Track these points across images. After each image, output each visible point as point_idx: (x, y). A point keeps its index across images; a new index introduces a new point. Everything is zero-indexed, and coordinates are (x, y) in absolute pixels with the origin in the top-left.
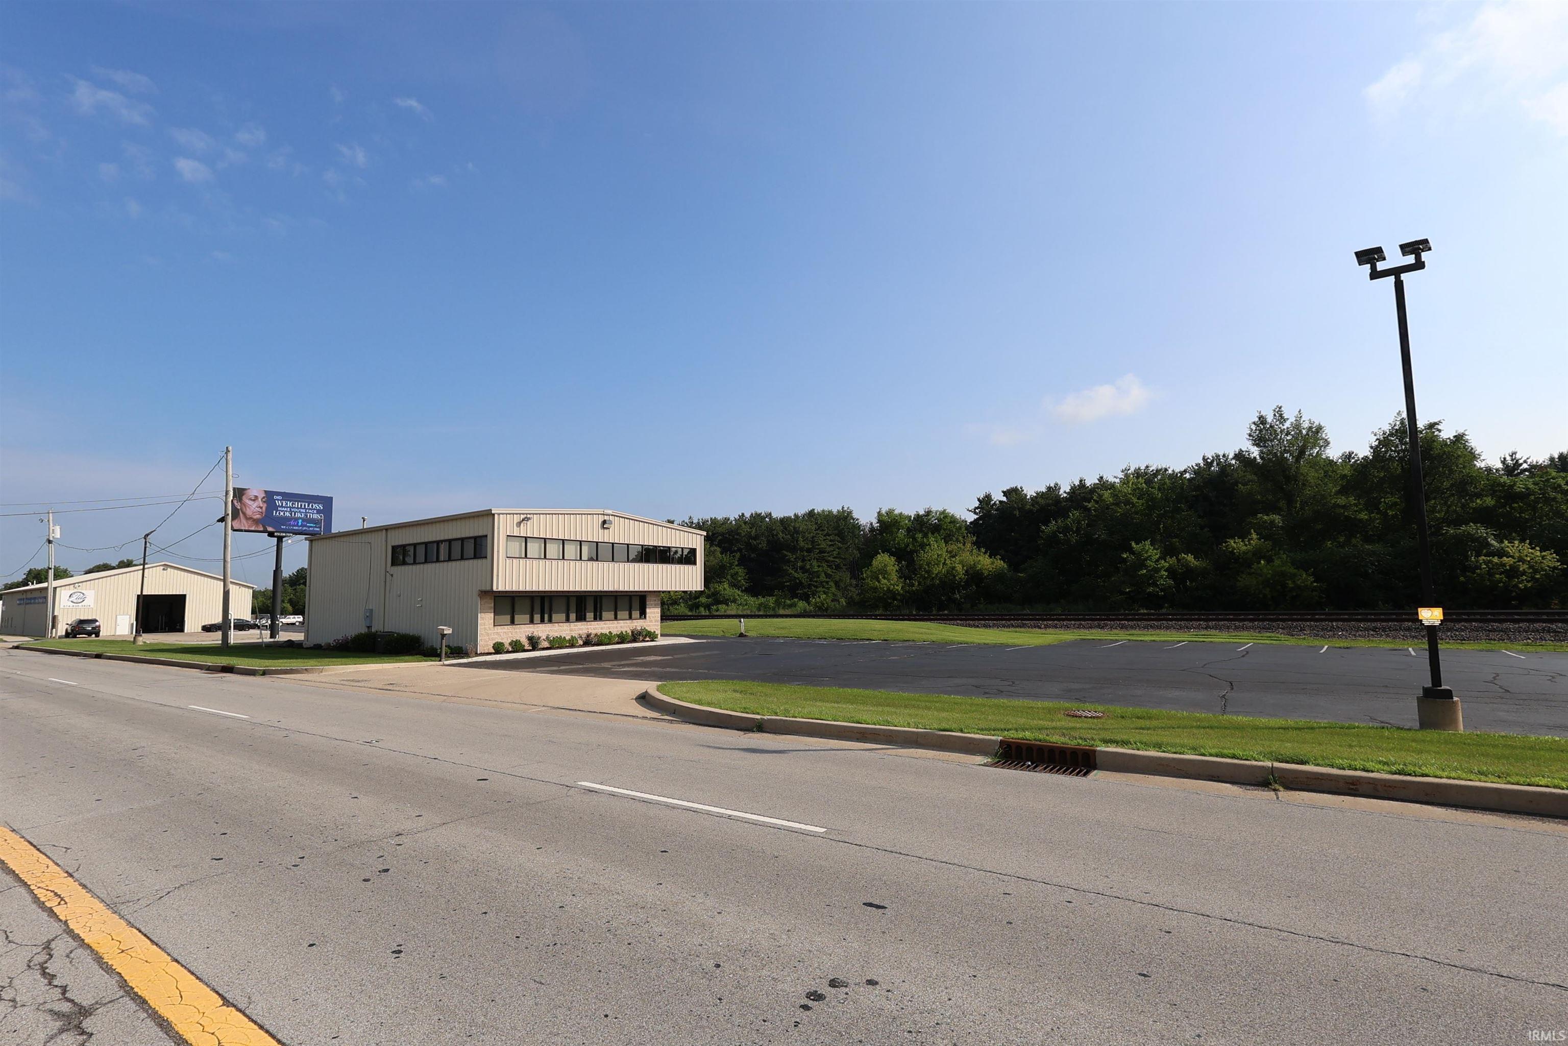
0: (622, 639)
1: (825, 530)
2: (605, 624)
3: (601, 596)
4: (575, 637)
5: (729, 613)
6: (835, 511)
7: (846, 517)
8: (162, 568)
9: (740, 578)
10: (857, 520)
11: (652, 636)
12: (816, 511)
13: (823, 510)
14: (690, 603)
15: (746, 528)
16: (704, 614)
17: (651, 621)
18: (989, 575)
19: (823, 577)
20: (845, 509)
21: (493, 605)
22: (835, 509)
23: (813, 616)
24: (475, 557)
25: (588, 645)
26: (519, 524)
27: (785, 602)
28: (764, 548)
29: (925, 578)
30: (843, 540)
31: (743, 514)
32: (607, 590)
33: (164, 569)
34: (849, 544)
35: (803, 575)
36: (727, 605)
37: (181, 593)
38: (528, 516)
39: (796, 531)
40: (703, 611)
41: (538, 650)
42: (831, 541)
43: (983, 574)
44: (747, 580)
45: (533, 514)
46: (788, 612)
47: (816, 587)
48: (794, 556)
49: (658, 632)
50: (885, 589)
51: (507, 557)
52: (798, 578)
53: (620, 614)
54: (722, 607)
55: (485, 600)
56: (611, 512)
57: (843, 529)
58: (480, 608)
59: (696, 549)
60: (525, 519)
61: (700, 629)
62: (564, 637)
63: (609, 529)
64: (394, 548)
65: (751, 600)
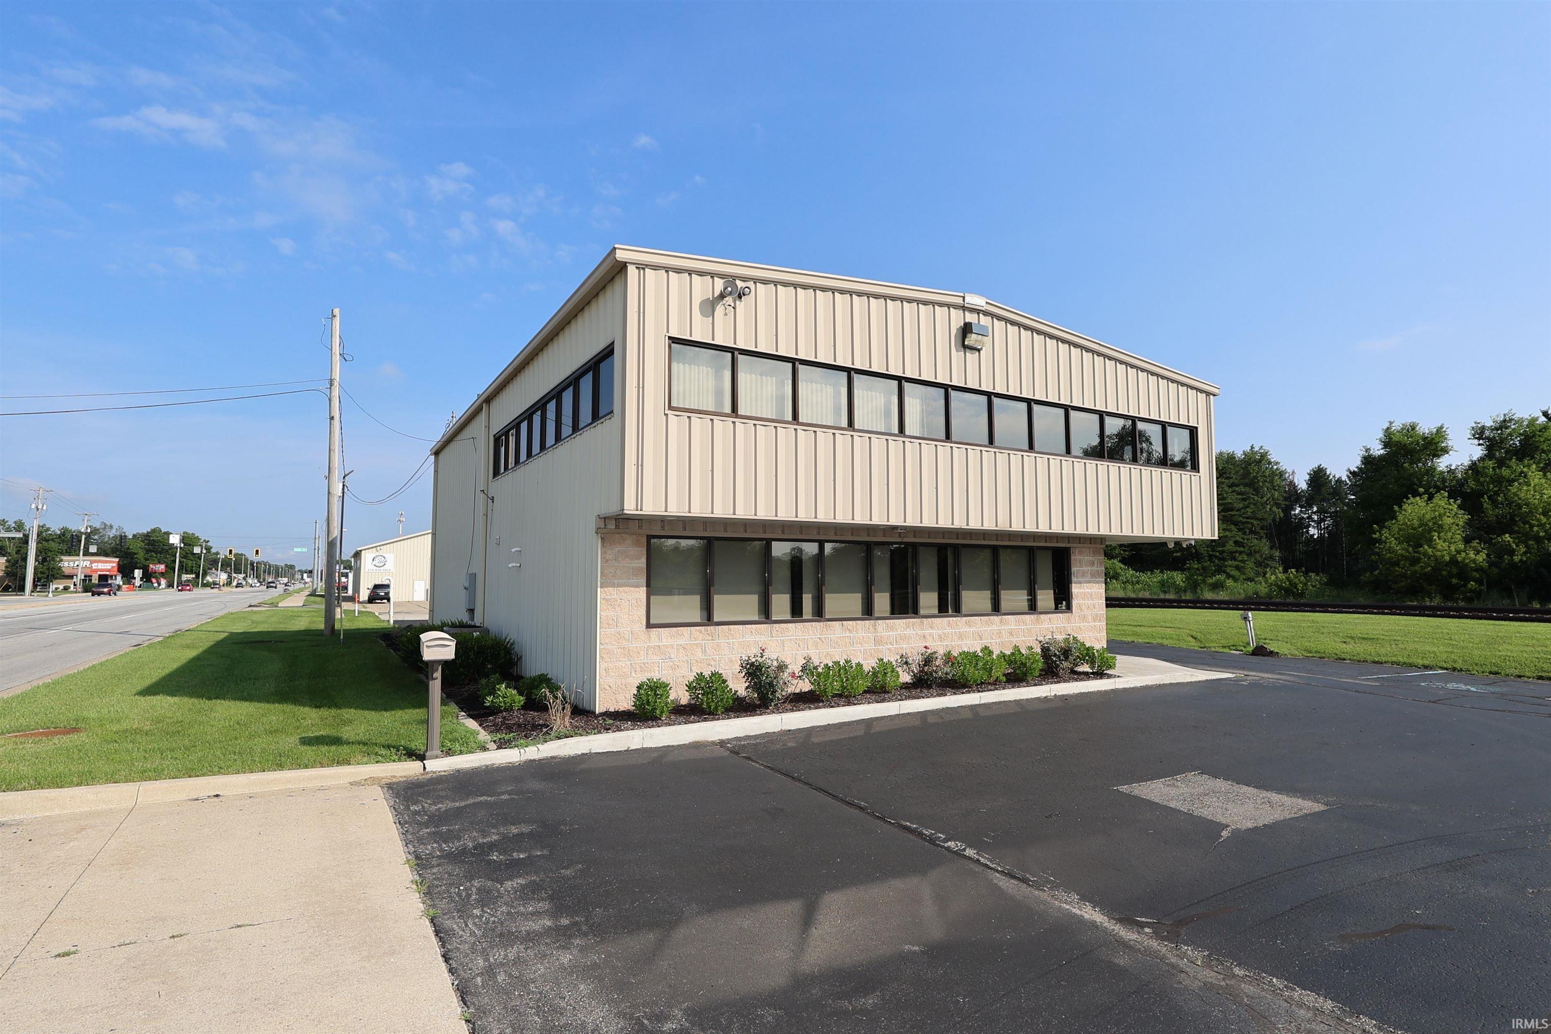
0: (1021, 670)
1: (1231, 478)
2: (968, 624)
3: (956, 548)
4: (890, 663)
11: (1097, 664)
17: (1084, 618)
19: (1231, 546)
21: (642, 562)
24: (596, 416)
25: (929, 687)
26: (710, 306)
30: (1257, 491)
34: (1265, 499)
38: (739, 284)
41: (778, 710)
45: (756, 280)
47: (1224, 559)
51: (671, 408)
53: (1007, 598)
55: (617, 548)
56: (984, 304)
57: (1256, 477)
58: (602, 573)
59: (1196, 428)
60: (729, 289)
61: (1135, 629)
62: (859, 665)
63: (979, 350)
64: (497, 440)
65: (1144, 577)
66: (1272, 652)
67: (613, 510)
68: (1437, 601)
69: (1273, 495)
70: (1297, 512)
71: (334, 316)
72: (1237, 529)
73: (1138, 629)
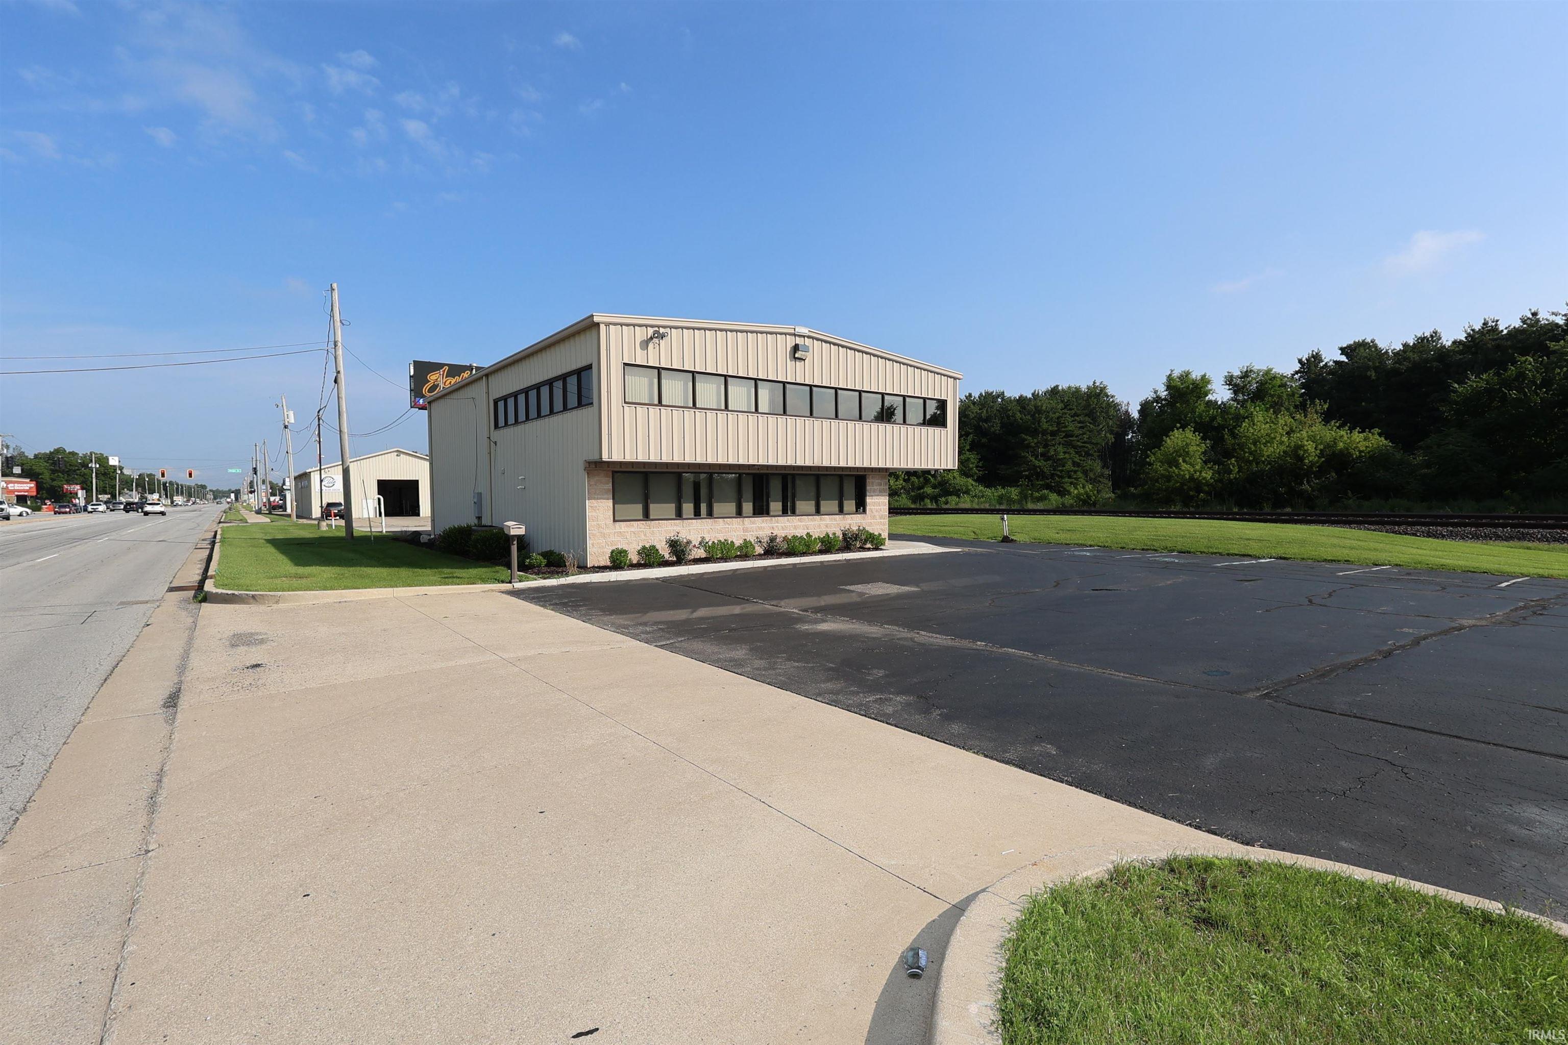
0: (827, 546)
1: (1073, 409)
2: (799, 520)
3: (793, 476)
4: (750, 542)
5: (962, 506)
6: (1084, 388)
7: (1099, 394)
8: (396, 454)
9: (971, 466)
10: (1113, 397)
11: (876, 543)
12: (1060, 388)
13: (1069, 387)
14: (913, 494)
15: (976, 409)
16: (930, 507)
17: (874, 517)
18: (1360, 456)
19: (1069, 466)
20: (1098, 384)
21: (610, 486)
22: (1084, 385)
23: (1075, 513)
24: (580, 405)
25: (772, 554)
26: (645, 344)
27: (1032, 494)
28: (997, 431)
29: (1250, 462)
30: (1094, 420)
31: (970, 395)
32: (802, 464)
33: (397, 455)
34: (1101, 426)
35: (1045, 463)
36: (959, 496)
37: (414, 479)
38: (662, 330)
39: (1038, 410)
40: (929, 504)
41: (686, 564)
42: (1080, 422)
43: (1352, 455)
44: (981, 467)
45: (671, 328)
46: (1040, 506)
47: (1062, 477)
48: (1035, 441)
49: (885, 535)
50: (1187, 477)
51: (625, 402)
52: (1039, 467)
53: (825, 505)
54: (953, 500)
55: (596, 478)
56: (807, 332)
57: (1094, 408)
58: (588, 492)
59: (946, 400)
60: (656, 335)
61: (940, 528)
62: (732, 542)
63: (804, 360)
64: (496, 402)
65: (988, 492)
66: (1012, 540)
67: (596, 457)
68: (1178, 508)
69: (1108, 423)
70: (1130, 437)
71: (333, 290)
72: (1075, 452)
73: (943, 528)
